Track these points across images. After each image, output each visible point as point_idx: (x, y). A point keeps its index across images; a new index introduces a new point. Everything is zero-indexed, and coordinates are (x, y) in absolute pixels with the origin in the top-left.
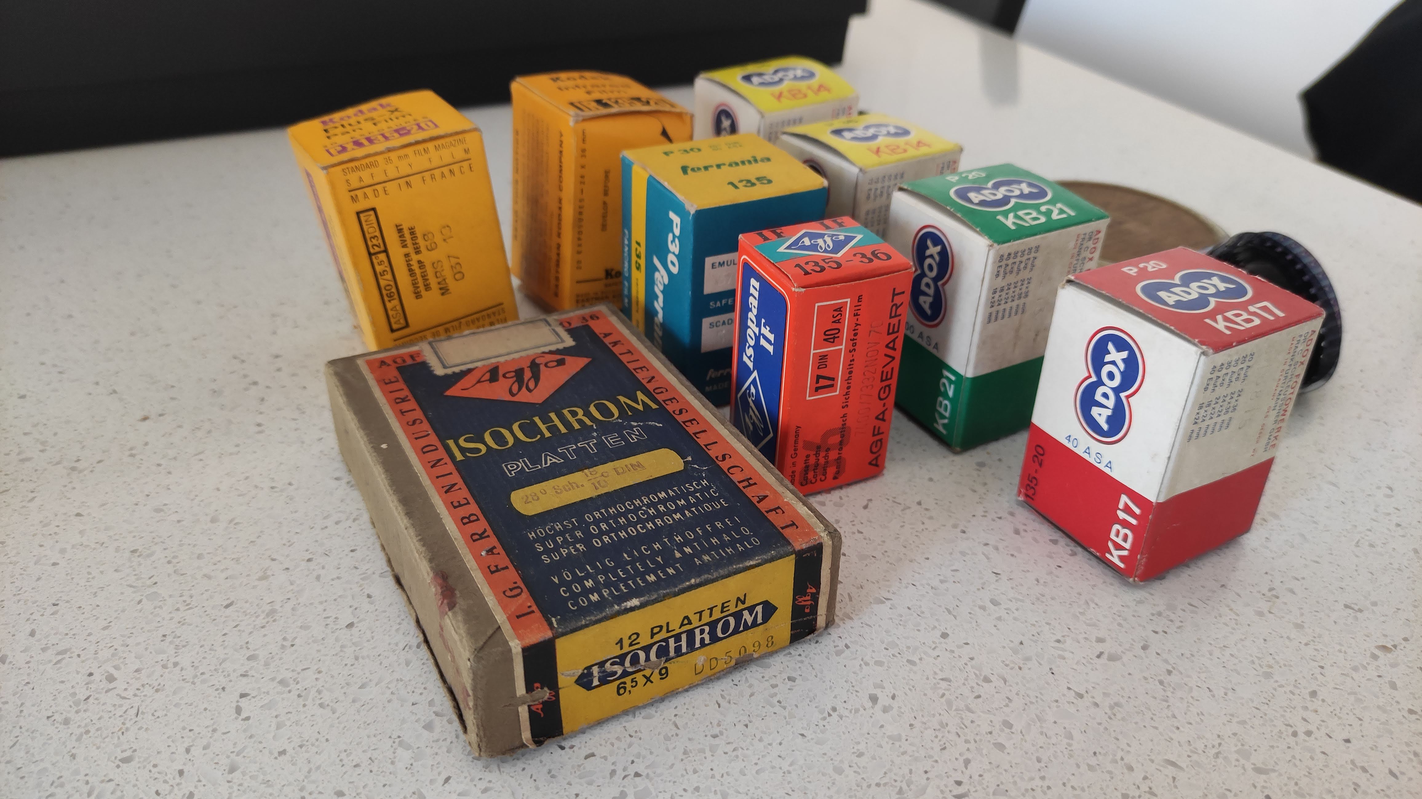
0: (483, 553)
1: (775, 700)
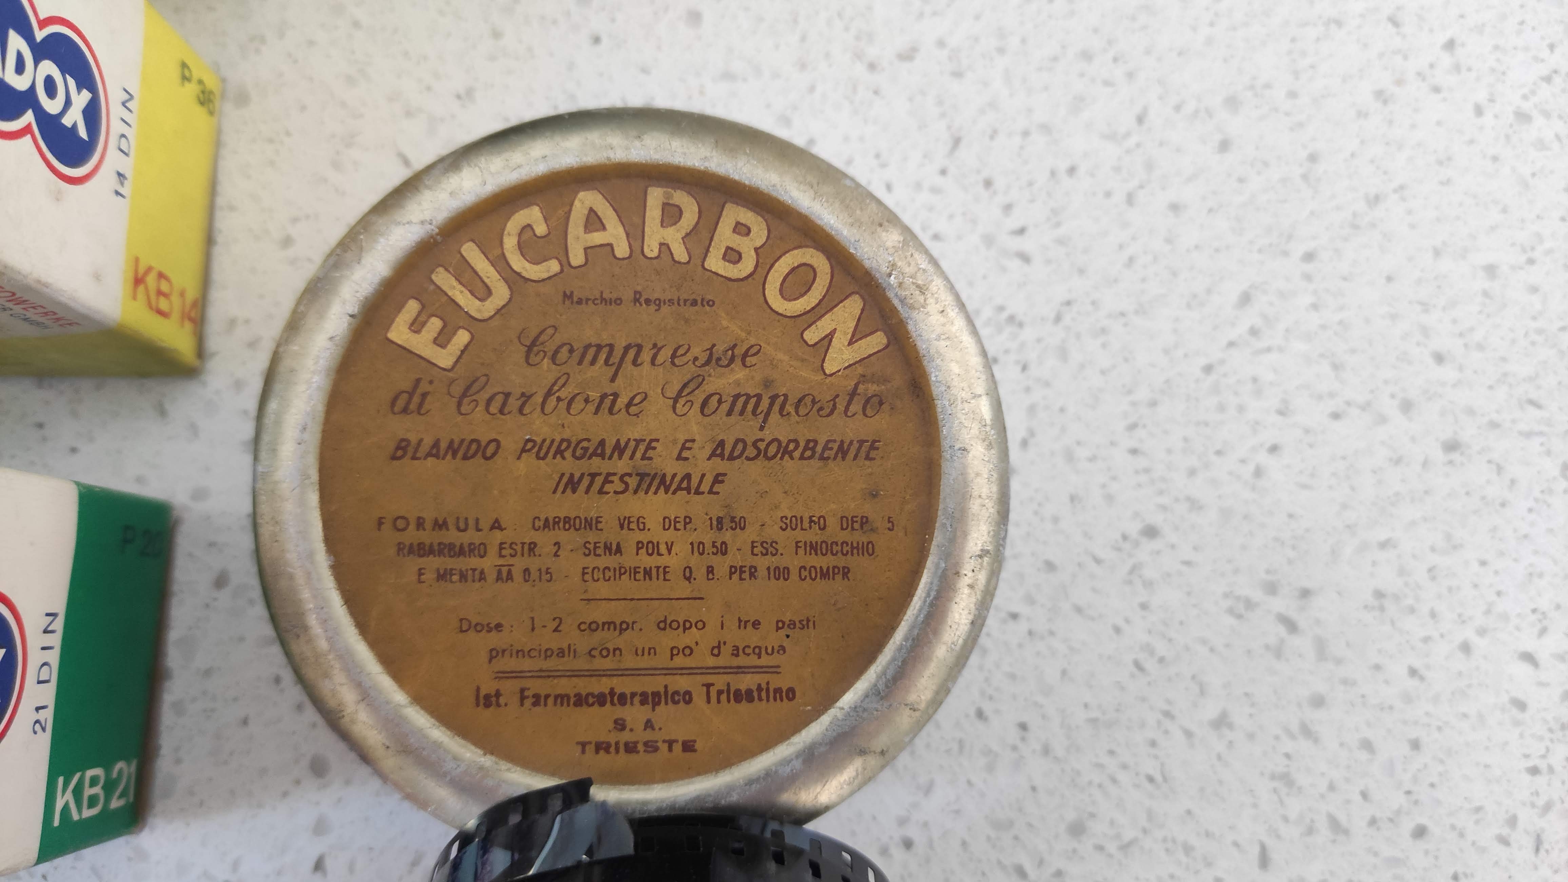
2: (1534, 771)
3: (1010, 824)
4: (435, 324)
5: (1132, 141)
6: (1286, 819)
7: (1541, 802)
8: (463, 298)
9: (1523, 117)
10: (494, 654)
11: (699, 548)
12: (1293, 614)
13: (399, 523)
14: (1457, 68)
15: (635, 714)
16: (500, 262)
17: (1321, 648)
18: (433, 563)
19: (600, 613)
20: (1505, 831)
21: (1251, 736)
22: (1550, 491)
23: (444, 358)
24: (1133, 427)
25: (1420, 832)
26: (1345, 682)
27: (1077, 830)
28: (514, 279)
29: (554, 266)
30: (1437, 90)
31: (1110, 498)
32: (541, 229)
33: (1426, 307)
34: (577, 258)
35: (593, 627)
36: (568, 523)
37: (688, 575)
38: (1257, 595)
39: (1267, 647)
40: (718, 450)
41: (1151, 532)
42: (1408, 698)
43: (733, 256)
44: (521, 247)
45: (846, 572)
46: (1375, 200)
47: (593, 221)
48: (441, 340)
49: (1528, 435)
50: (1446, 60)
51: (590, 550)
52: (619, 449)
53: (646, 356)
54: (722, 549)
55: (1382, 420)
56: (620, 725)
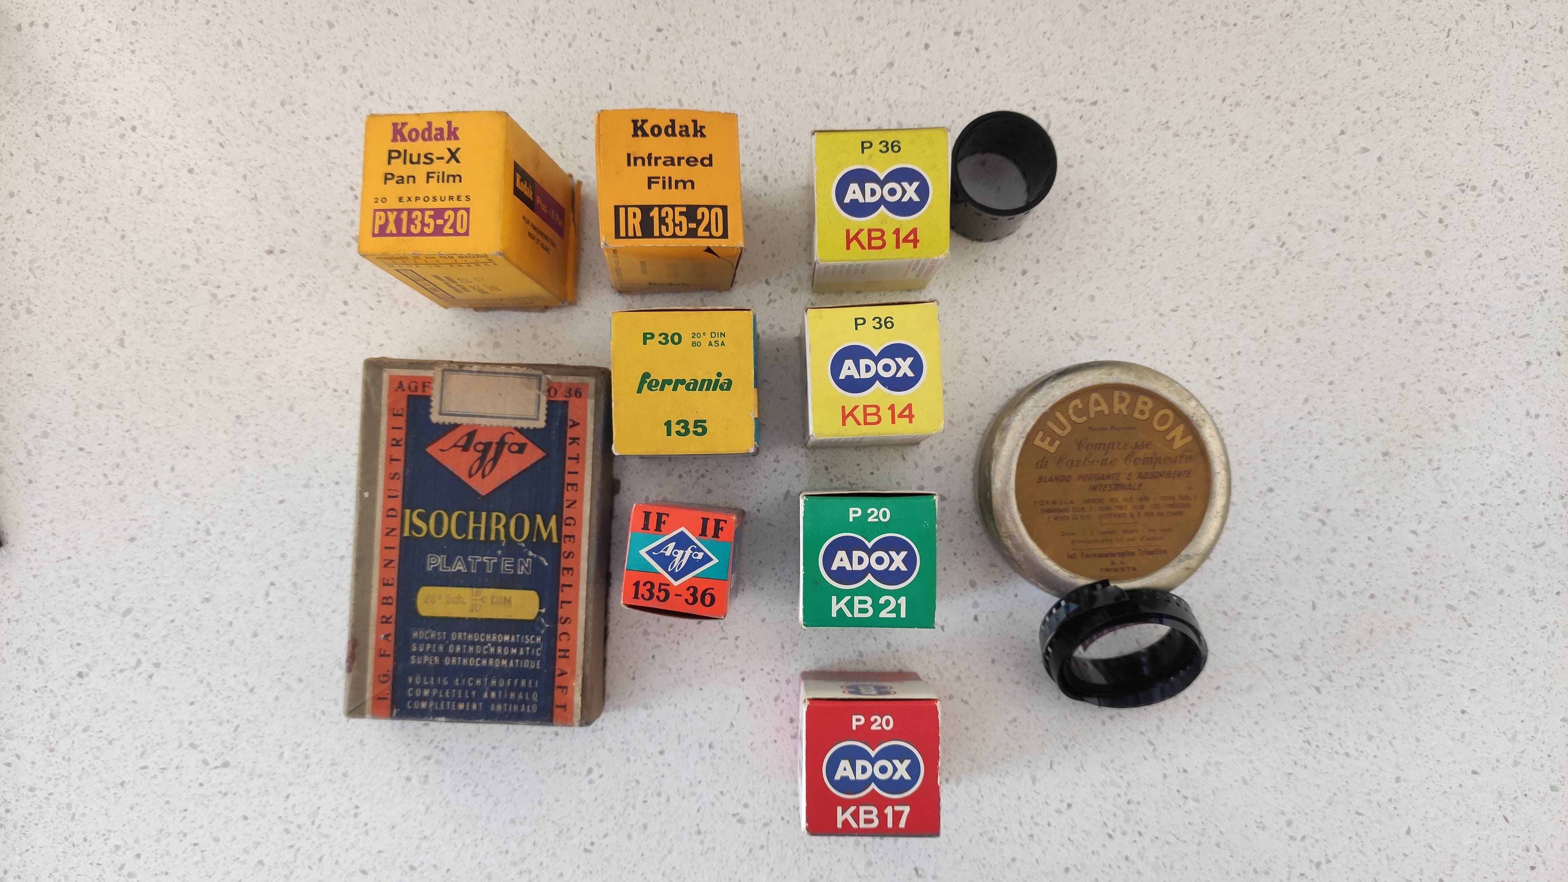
0: (382, 636)
1: (538, 743)
2: (1415, 573)
3: (1220, 597)
4: (1048, 439)
5: (1262, 341)
6: (1322, 593)
7: (1418, 585)
8: (1057, 430)
9: (1418, 323)
10: (1073, 542)
11: (1135, 507)
12: (1324, 519)
13: (1041, 503)
14: (1392, 304)
15: (1117, 560)
16: (1068, 418)
17: (1335, 531)
18: (1053, 515)
19: (1105, 529)
20: (1404, 595)
21: (1309, 563)
22: (1424, 470)
23: (1052, 450)
24: (1263, 451)
25: (1372, 596)
26: (1344, 543)
27: (1245, 598)
28: (1073, 423)
29: (1085, 418)
30: (1383, 313)
31: (1255, 478)
32: (1080, 406)
33: (1376, 401)
34: (1092, 415)
35: (1103, 533)
36: (1094, 501)
37: (1132, 516)
38: (1310, 512)
39: (1314, 531)
40: (1140, 476)
41: (1271, 490)
42: (1368, 548)
43: (1142, 412)
44: (1075, 413)
45: (1181, 513)
46: (1357, 359)
47: (1097, 403)
48: (1051, 444)
49: (1416, 449)
50: (1388, 300)
51: (1101, 509)
52: (1109, 477)
53: (1116, 447)
54: (1142, 507)
55: (1359, 445)
56: (1113, 563)
